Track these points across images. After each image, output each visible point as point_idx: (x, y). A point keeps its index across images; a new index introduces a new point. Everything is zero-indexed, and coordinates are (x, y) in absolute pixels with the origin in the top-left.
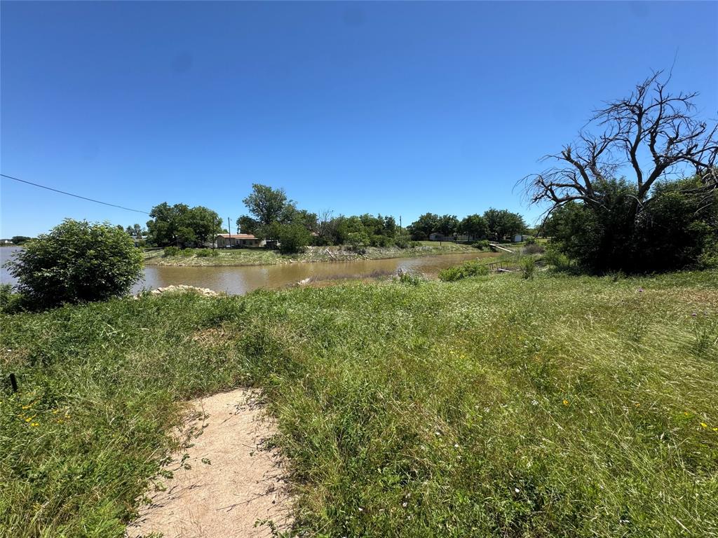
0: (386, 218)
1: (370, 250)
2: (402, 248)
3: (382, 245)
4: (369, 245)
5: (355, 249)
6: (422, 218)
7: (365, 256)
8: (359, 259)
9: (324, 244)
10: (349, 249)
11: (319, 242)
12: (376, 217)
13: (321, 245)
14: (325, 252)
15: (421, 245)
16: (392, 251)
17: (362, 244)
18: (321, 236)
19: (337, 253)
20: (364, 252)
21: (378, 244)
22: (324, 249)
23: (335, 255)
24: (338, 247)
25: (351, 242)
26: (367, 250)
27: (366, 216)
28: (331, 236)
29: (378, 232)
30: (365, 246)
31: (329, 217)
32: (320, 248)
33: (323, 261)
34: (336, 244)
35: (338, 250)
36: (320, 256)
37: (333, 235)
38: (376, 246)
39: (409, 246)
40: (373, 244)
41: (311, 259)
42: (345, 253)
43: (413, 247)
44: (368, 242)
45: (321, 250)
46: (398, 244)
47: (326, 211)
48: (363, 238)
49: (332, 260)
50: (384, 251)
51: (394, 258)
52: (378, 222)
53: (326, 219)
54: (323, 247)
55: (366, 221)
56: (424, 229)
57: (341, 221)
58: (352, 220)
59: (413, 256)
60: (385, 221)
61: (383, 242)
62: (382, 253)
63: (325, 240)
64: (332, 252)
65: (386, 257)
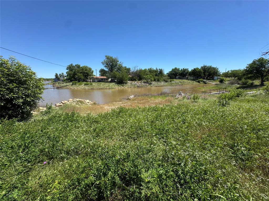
0: (159, 69)
1: (154, 83)
2: (166, 82)
3: (158, 81)
5: (147, 82)
6: (173, 70)
7: (152, 85)
8: (149, 87)
9: (135, 80)
10: (145, 82)
11: (132, 79)
12: (155, 69)
13: (133, 81)
14: (135, 83)
15: (174, 81)
16: (163, 83)
17: (150, 80)
18: (133, 77)
20: (151, 84)
21: (156, 80)
22: (135, 82)
23: (139, 85)
24: (140, 81)
25: (145, 79)
27: (151, 68)
28: (137, 77)
29: (156, 75)
30: (151, 81)
31: (136, 69)
33: (135, 87)
35: (140, 83)
36: (133, 85)
38: (156, 81)
39: (169, 81)
40: (155, 80)
41: (129, 86)
42: (143, 84)
43: (171, 82)
44: (153, 79)
46: (164, 80)
47: (135, 66)
48: (151, 78)
49: (138, 87)
50: (159, 83)
51: (163, 86)
52: (156, 71)
54: (134, 81)
55: (151, 71)
56: (174, 74)
57: (141, 71)
58: (145, 70)
59: (171, 85)
60: (159, 71)
61: (159, 79)
62: (158, 84)
63: (135, 78)
64: (138, 83)
65: (160, 86)
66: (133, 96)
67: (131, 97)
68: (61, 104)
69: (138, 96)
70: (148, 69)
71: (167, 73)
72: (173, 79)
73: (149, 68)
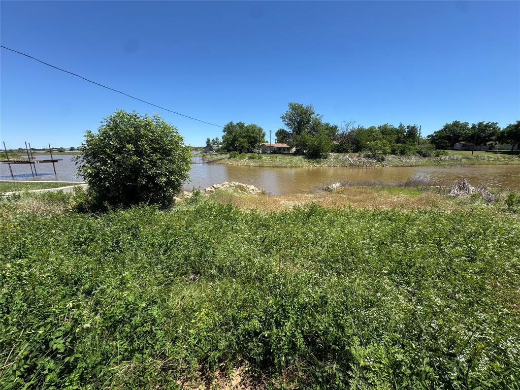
0: (408, 127)
1: (390, 157)
2: (425, 156)
3: (403, 153)
4: (389, 153)
5: (374, 156)
6: (447, 127)
7: (384, 163)
8: (378, 166)
9: (346, 151)
10: (368, 156)
11: (339, 150)
12: (397, 126)
13: (341, 152)
14: (345, 158)
15: (447, 154)
16: (413, 159)
17: (380, 152)
18: (341, 145)
19: (356, 159)
20: (383, 159)
21: (398, 152)
22: (344, 156)
23: (354, 161)
24: (357, 154)
25: (370, 150)
26: (386, 158)
27: (385, 125)
28: (351, 144)
29: (398, 141)
30: (385, 153)
31: (351, 128)
32: (340, 154)
33: (343, 166)
34: (355, 151)
35: (358, 157)
36: (340, 161)
37: (353, 143)
38: (396, 154)
39: (433, 154)
40: (393, 152)
41: (332, 163)
42: (363, 159)
43: (438, 156)
44: (388, 149)
45: (341, 156)
46: (420, 153)
47: (349, 122)
48: (384, 146)
49: (351, 165)
50: (404, 159)
51: (416, 166)
52: (399, 131)
53: (347, 130)
54: (343, 154)
55: (385, 131)
56: (448, 138)
57: (361, 131)
58: (371, 130)
59: (439, 164)
60: (407, 130)
61: (404, 150)
62: (402, 161)
63: (345, 147)
64: (352, 158)
65: (406, 164)
66: (338, 184)
67: (334, 185)
68: (213, 189)
69: (350, 185)
70: (379, 128)
71: (429, 136)
72: (446, 151)
73: (382, 124)
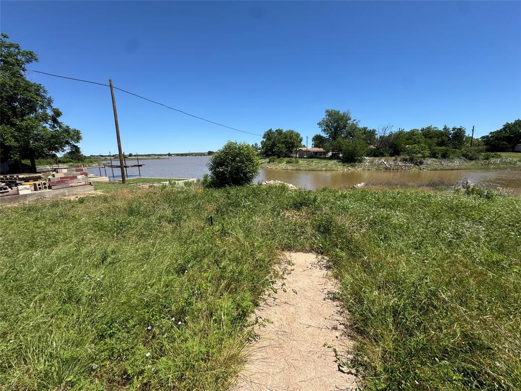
0: (454, 129)
1: (429, 161)
4: (428, 157)
5: (411, 160)
7: (422, 167)
8: (414, 169)
9: (382, 155)
10: (405, 160)
11: (375, 154)
13: (378, 156)
15: (500, 156)
16: (457, 163)
17: (420, 155)
18: (378, 149)
19: (392, 163)
20: (421, 163)
21: (439, 155)
22: (380, 160)
23: (390, 165)
24: (394, 158)
25: (408, 154)
26: (425, 161)
27: (428, 128)
28: (387, 148)
29: (441, 144)
30: (424, 157)
31: (388, 132)
32: (376, 158)
33: (378, 170)
34: (392, 155)
35: (394, 161)
36: (375, 165)
37: (391, 147)
38: (437, 158)
40: (433, 155)
41: (367, 168)
42: (400, 163)
44: (427, 153)
45: (377, 160)
46: (466, 156)
47: (386, 127)
48: (422, 150)
49: (386, 169)
50: (446, 163)
51: (458, 169)
52: (443, 134)
53: (384, 134)
55: (428, 134)
56: (508, 139)
57: (400, 134)
58: (413, 133)
59: (486, 168)
60: (452, 132)
61: (446, 153)
62: (443, 165)
63: (382, 151)
64: (387, 162)
65: (448, 168)
66: (363, 184)
67: (359, 185)
70: (422, 130)
71: (483, 137)
72: (498, 153)
73: (425, 126)
